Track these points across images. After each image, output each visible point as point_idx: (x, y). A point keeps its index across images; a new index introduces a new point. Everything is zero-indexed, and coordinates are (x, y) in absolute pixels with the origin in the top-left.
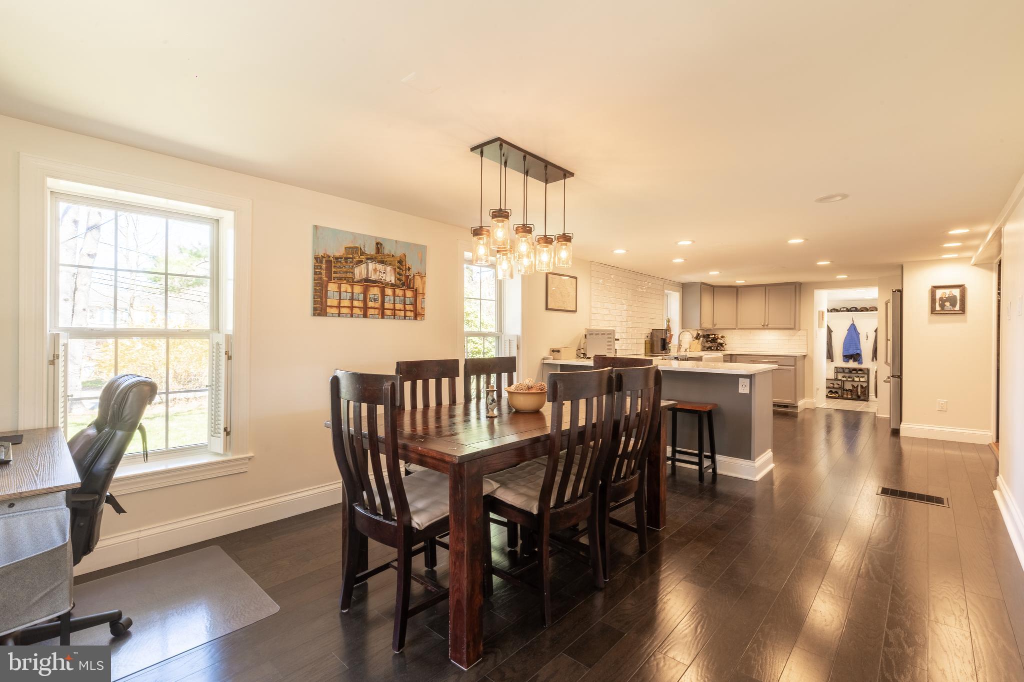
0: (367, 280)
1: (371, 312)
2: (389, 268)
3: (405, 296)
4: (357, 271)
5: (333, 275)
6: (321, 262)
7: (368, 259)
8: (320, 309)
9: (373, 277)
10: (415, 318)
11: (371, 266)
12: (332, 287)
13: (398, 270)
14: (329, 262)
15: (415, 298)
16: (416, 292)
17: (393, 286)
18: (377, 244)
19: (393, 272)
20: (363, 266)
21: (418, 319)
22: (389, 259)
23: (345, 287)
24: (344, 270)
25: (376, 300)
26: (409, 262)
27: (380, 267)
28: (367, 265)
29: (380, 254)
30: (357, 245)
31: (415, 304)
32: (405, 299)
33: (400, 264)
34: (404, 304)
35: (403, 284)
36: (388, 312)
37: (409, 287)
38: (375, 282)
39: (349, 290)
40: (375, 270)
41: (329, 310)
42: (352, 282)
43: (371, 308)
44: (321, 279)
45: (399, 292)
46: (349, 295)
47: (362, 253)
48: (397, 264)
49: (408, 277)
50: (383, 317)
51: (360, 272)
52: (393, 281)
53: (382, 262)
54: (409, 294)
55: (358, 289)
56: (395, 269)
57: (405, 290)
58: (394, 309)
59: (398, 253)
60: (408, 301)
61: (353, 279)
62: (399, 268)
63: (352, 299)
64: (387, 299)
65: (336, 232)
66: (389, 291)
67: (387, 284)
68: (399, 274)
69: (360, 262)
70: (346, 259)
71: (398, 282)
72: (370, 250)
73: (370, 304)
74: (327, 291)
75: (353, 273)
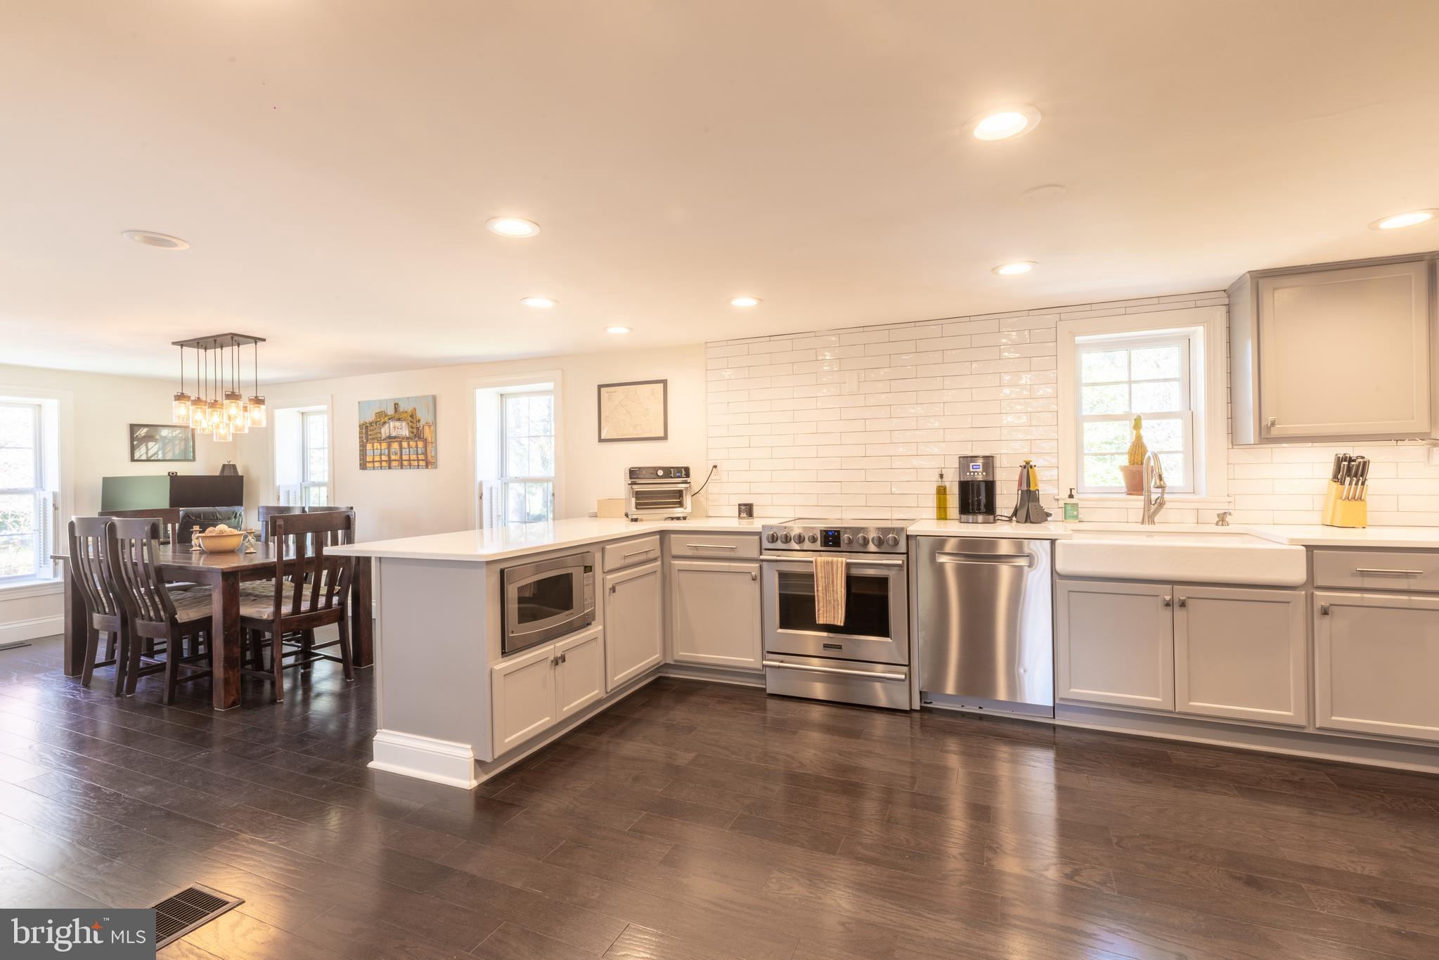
0: (390, 437)
1: (394, 464)
2: (404, 424)
3: (417, 447)
4: (383, 431)
5: (370, 437)
6: (362, 429)
7: (389, 419)
8: (363, 466)
9: (394, 434)
10: (427, 466)
11: (392, 424)
12: (369, 446)
13: (410, 424)
14: (367, 427)
15: (425, 447)
16: (425, 441)
17: (408, 439)
18: (395, 404)
19: (407, 427)
20: (387, 425)
21: (429, 467)
22: (403, 416)
23: (377, 445)
24: (375, 431)
25: (396, 454)
26: (419, 415)
27: (398, 424)
28: (389, 425)
29: (398, 414)
30: (382, 409)
31: (425, 453)
32: (417, 451)
33: (412, 418)
34: (417, 454)
35: (415, 436)
36: (405, 463)
37: (419, 438)
38: (395, 437)
39: (379, 447)
40: (395, 427)
41: (368, 465)
42: (380, 441)
43: (393, 460)
44: (363, 440)
45: (412, 444)
46: (379, 451)
47: (386, 415)
48: (410, 419)
49: (418, 428)
50: (402, 468)
51: (385, 431)
52: (408, 435)
53: (399, 419)
54: (420, 444)
55: (384, 445)
56: (408, 424)
57: (416, 441)
58: (409, 460)
59: (410, 409)
60: (420, 452)
61: (381, 438)
62: (411, 422)
63: (381, 455)
64: (404, 451)
65: (369, 403)
66: (405, 444)
67: (404, 438)
68: (412, 428)
69: (385, 423)
70: (376, 422)
71: (411, 434)
72: (391, 411)
73: (393, 457)
74: (366, 450)
75: (380, 433)
